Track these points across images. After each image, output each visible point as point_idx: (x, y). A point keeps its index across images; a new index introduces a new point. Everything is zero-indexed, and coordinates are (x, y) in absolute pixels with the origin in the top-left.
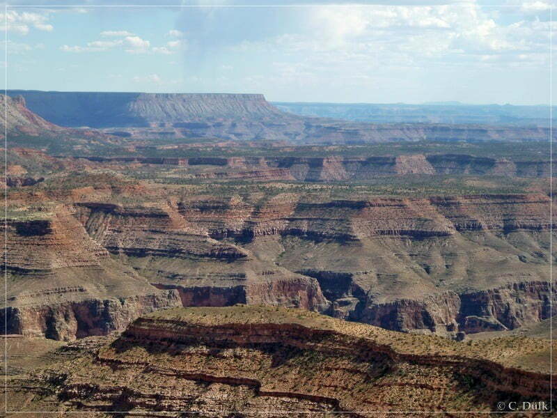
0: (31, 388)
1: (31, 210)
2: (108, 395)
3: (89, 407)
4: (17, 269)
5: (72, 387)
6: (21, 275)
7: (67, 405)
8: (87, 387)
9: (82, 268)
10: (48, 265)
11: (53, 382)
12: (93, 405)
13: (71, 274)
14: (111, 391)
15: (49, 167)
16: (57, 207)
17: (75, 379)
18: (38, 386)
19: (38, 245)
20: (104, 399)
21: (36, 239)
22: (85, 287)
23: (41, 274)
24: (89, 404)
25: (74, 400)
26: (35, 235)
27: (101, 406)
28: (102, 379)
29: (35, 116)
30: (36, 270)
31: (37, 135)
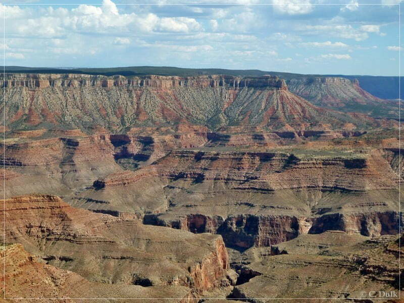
0: (344, 266)
1: (356, 152)
2: (392, 274)
3: (379, 280)
4: (344, 189)
5: (369, 267)
6: (346, 193)
7: (366, 278)
8: (379, 267)
9: (385, 191)
10: (364, 187)
11: (358, 262)
12: (383, 279)
13: (378, 194)
14: (394, 271)
15: (370, 125)
16: (372, 150)
17: (372, 262)
18: (349, 264)
19: (358, 174)
20: (390, 276)
21: (357, 170)
22: (387, 203)
23: (359, 193)
24: (380, 279)
25: (371, 275)
26: (356, 168)
27: (388, 281)
28: (389, 263)
29: (365, 92)
30: (356, 191)
31: (365, 104)
